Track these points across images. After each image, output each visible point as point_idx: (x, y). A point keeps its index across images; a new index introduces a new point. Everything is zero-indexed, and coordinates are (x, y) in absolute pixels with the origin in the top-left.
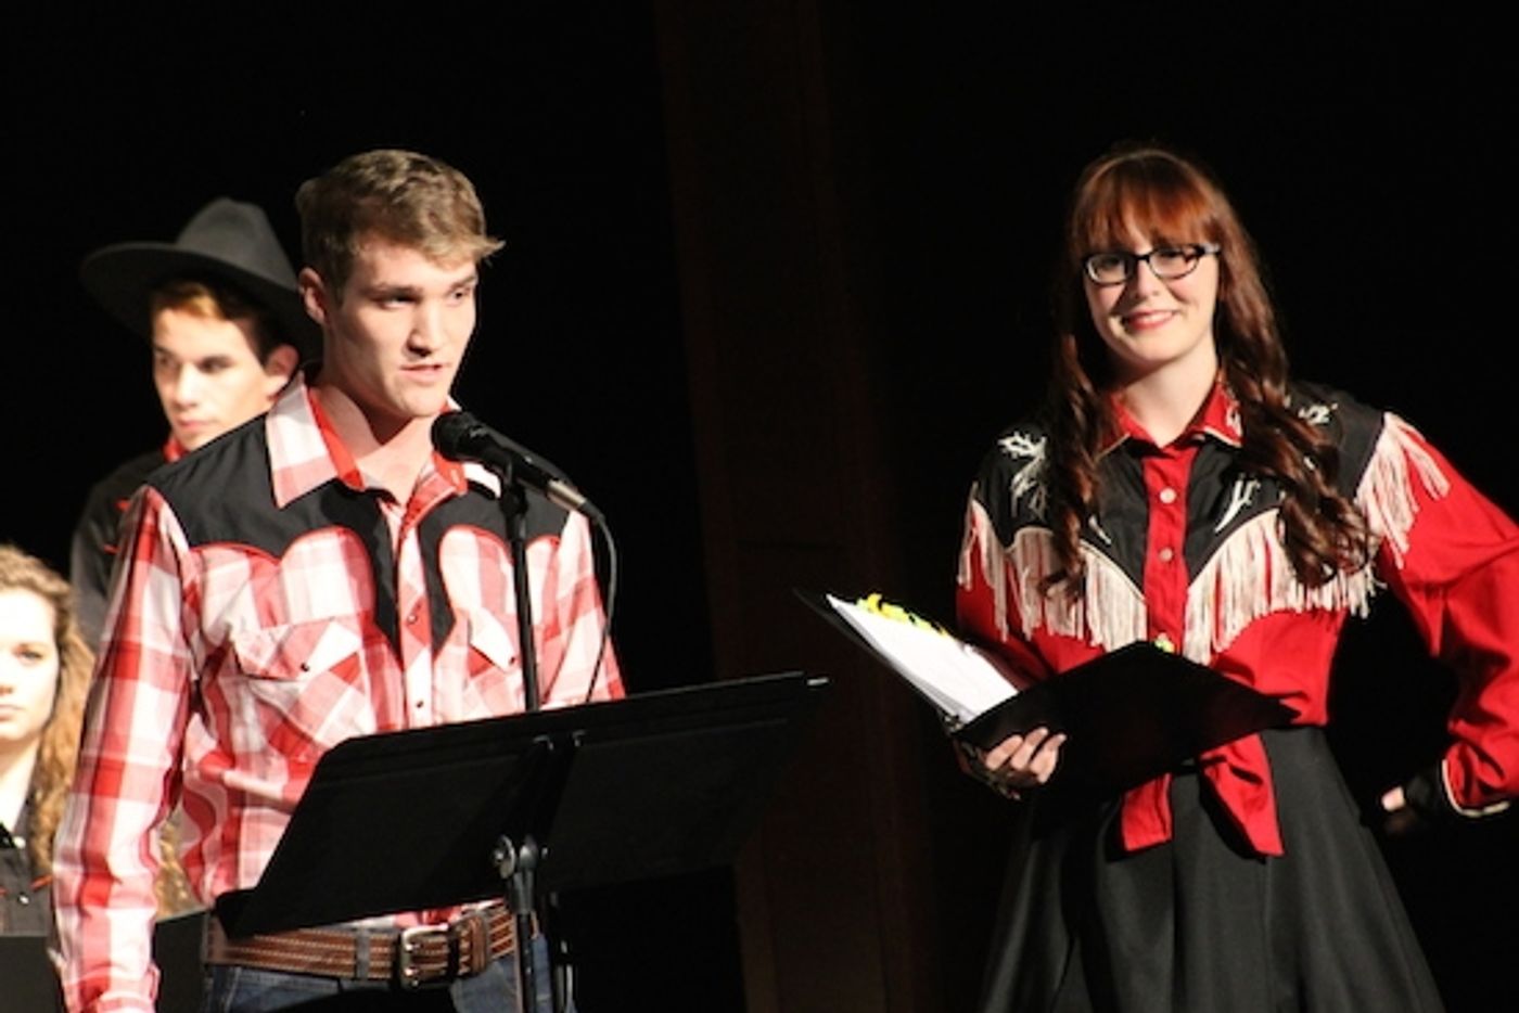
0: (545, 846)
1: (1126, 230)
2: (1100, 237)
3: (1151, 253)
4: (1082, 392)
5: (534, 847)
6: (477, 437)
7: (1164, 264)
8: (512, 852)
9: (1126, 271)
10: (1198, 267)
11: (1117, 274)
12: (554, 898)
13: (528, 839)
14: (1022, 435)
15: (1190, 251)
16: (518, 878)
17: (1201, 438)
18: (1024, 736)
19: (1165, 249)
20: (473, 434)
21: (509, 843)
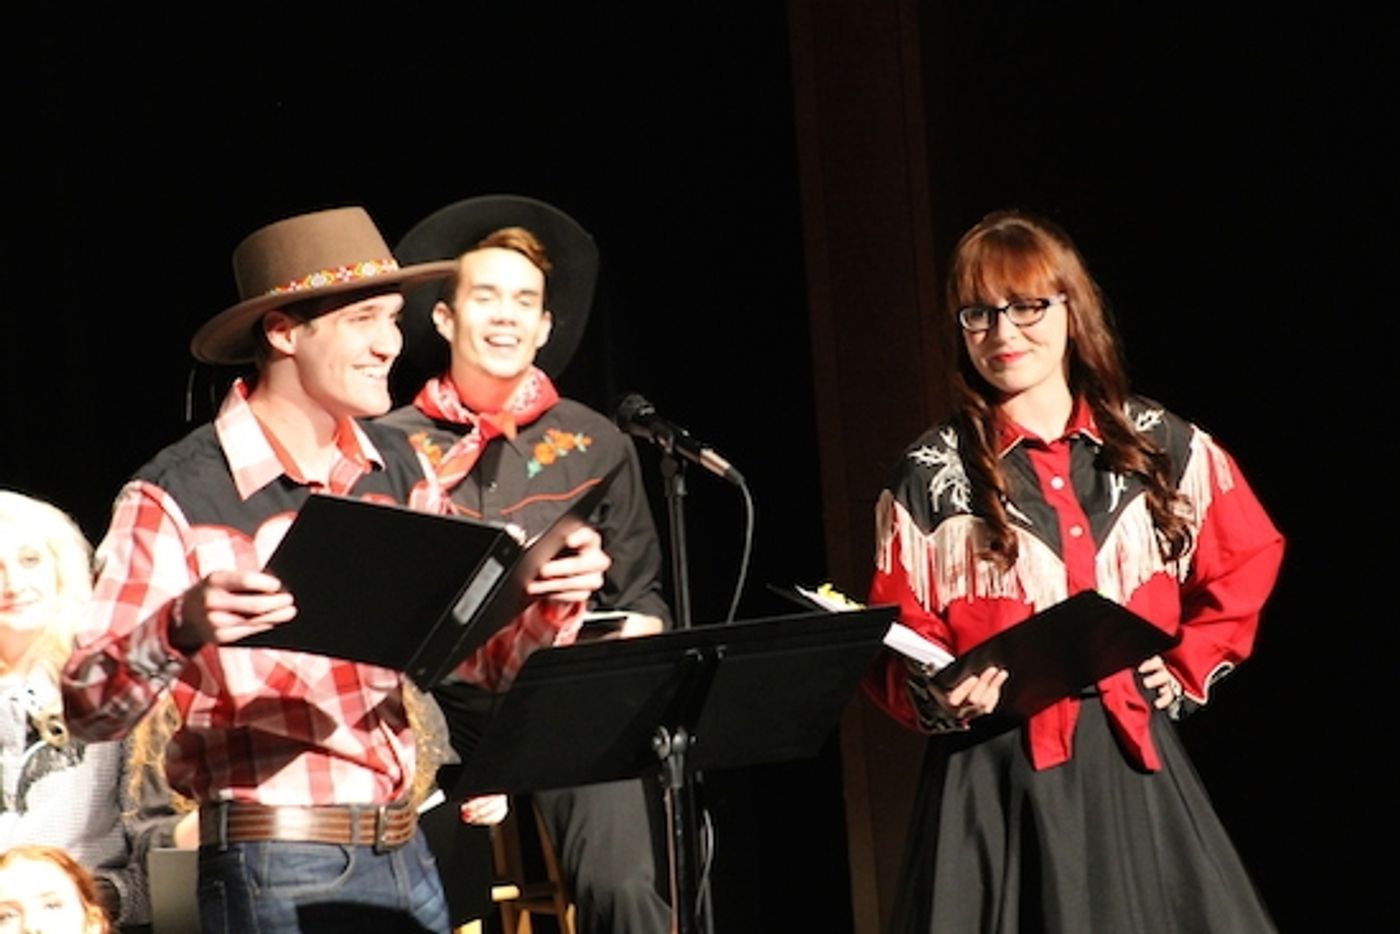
0: (694, 735)
1: (987, 290)
2: (967, 293)
3: (1007, 307)
4: (980, 410)
5: (685, 736)
6: (646, 414)
7: (1020, 315)
8: (668, 739)
9: (989, 322)
10: (1046, 317)
11: (982, 324)
12: (699, 776)
13: (680, 729)
14: (930, 447)
15: (1039, 304)
16: (672, 760)
17: (1076, 436)
18: (978, 675)
19: (1019, 304)
20: (643, 412)
21: (665, 732)
